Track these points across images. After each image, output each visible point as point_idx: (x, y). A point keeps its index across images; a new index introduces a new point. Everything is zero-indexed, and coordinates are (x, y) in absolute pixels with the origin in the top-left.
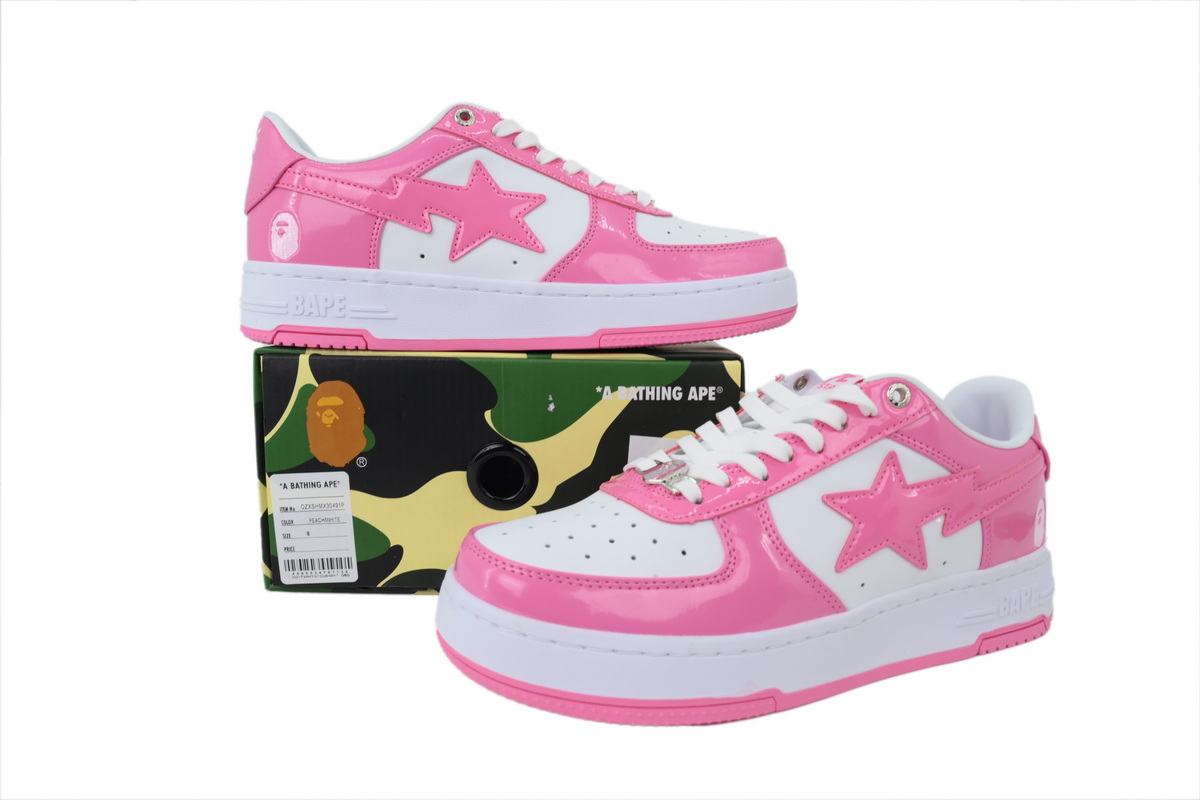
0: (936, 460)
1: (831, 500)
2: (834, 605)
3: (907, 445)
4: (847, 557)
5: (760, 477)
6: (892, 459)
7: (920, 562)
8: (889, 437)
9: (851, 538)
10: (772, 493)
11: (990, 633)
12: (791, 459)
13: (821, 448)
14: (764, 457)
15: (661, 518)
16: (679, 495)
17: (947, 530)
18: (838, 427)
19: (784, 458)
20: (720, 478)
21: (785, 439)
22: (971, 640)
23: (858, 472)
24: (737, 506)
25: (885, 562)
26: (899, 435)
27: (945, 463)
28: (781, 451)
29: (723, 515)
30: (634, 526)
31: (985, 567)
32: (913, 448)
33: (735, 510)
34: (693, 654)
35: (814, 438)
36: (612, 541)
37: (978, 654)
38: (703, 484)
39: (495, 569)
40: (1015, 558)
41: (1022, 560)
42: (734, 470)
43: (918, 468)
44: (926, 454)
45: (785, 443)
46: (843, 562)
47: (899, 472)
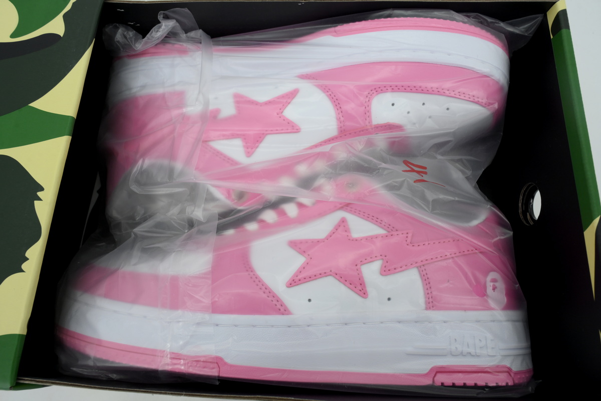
46: (293, 283)
47: (347, 230)
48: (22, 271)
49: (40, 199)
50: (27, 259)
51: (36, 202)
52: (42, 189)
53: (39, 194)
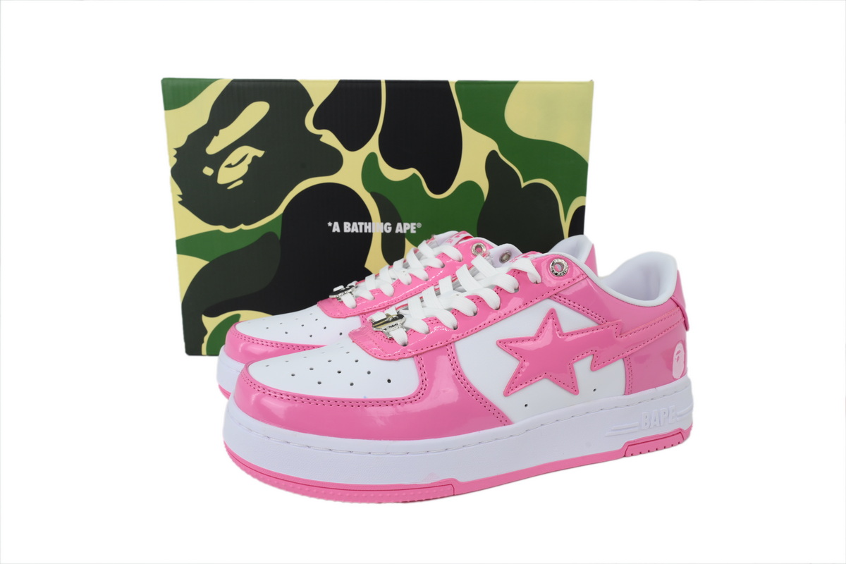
0: (586, 315)
1: (504, 344)
2: (503, 420)
3: (564, 304)
4: (513, 385)
5: (451, 327)
6: (552, 314)
7: (573, 388)
8: (550, 298)
9: (518, 372)
10: (458, 339)
11: (634, 441)
12: (475, 314)
13: (498, 307)
14: (455, 312)
15: (376, 356)
16: (392, 339)
17: (595, 366)
18: (512, 291)
19: (470, 313)
20: (421, 327)
21: (472, 300)
22: (619, 446)
23: (525, 323)
24: (432, 348)
25: (544, 389)
26: (557, 297)
27: (593, 317)
28: (468, 308)
29: (421, 354)
30: (357, 361)
31: (629, 394)
32: (569, 306)
33: (430, 350)
34: (388, 453)
35: (493, 299)
36: (339, 372)
37: (625, 456)
38: (410, 332)
39: (258, 393)
40: (655, 387)
41: (661, 389)
42: (433, 321)
43: (573, 321)
44: (578, 310)
45: (471, 303)
46: (510, 389)
47: (557, 323)
48: (176, 149)
49: (180, 196)
50: (175, 156)
51: (181, 194)
52: (180, 202)
53: (181, 199)
